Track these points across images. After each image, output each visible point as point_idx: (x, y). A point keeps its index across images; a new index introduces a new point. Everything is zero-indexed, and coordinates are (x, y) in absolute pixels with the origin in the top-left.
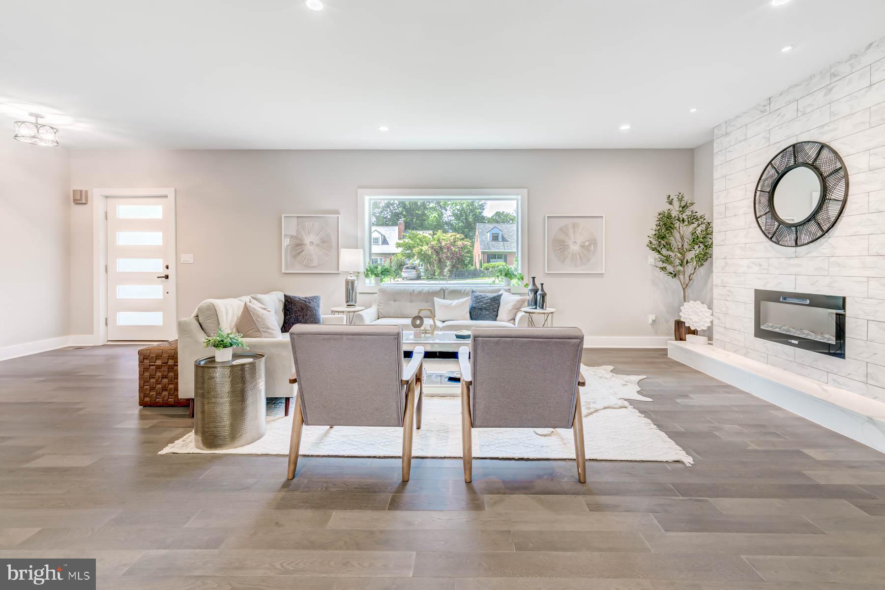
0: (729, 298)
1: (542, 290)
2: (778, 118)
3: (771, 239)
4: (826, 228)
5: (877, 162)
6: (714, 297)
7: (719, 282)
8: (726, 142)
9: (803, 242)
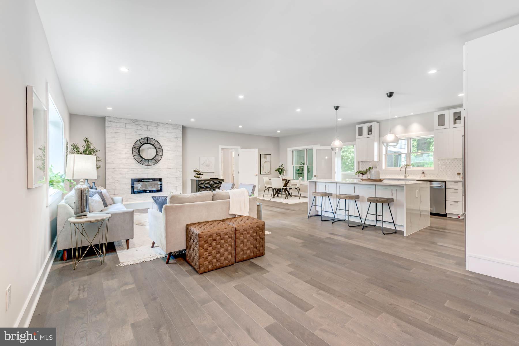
2: (140, 128)
3: (139, 163)
4: (157, 162)
5: (169, 149)
6: (106, 184)
7: (110, 177)
8: (114, 125)
9: (151, 164)
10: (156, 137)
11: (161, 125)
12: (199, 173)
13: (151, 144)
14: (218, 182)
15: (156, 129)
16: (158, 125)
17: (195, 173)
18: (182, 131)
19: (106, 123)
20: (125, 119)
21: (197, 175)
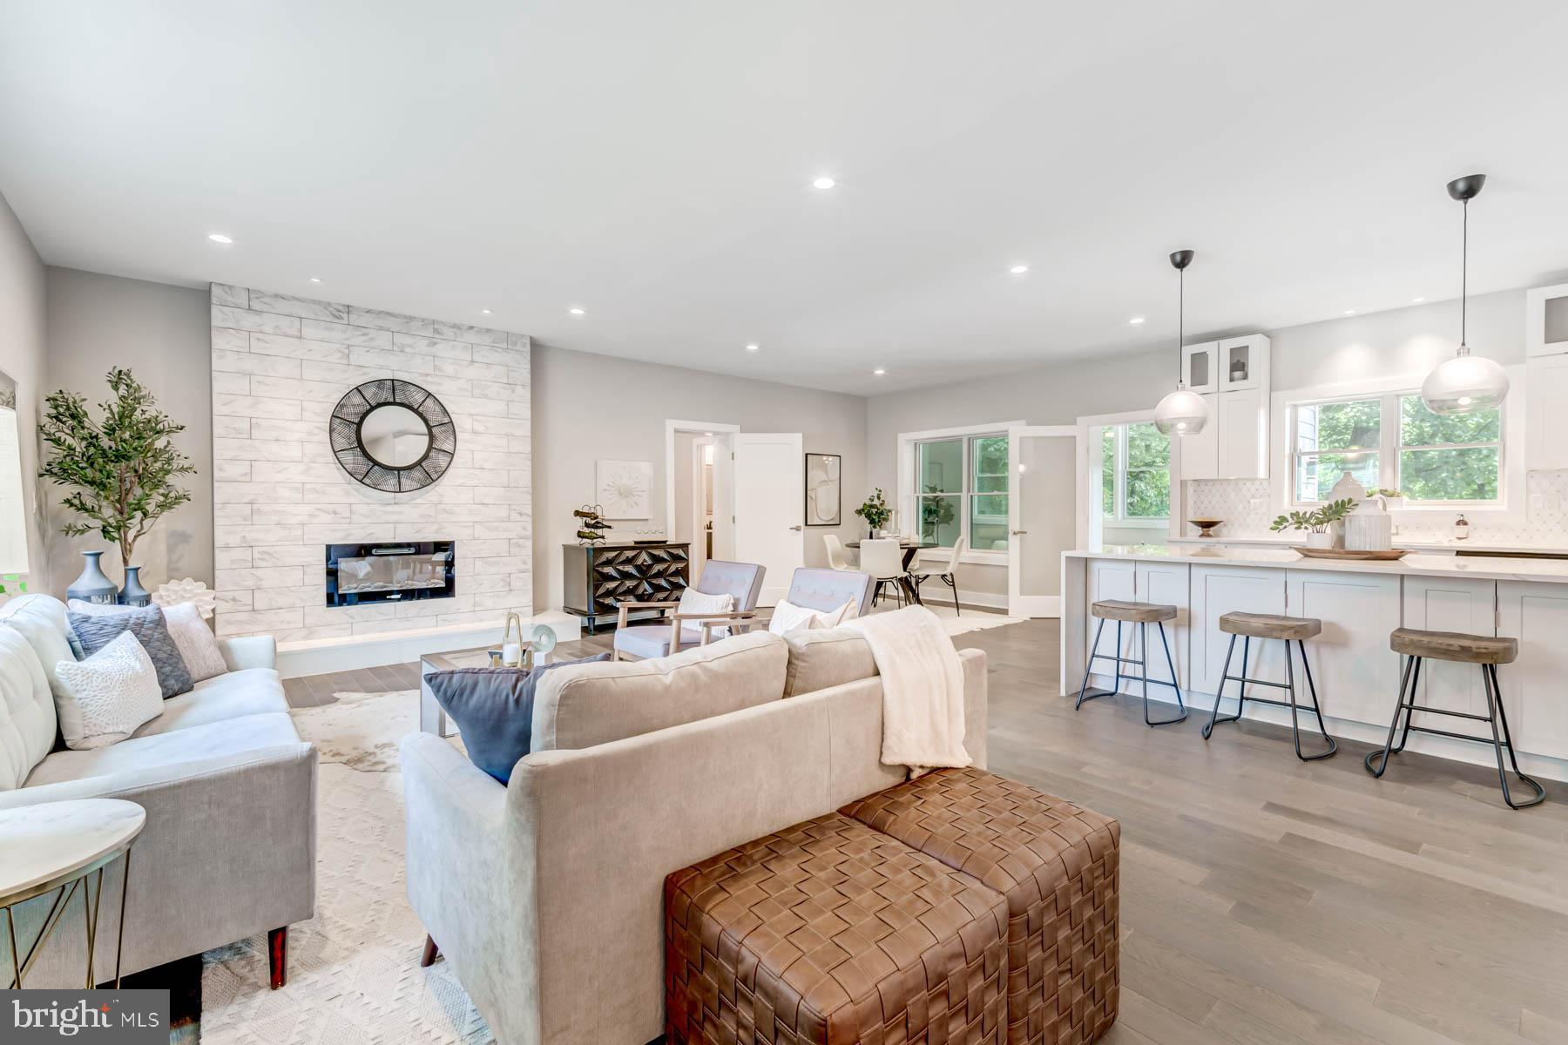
0: (262, 564)
2: (365, 338)
3: (361, 481)
4: (434, 476)
5: (479, 427)
6: (217, 566)
7: (234, 540)
8: (249, 321)
9: (408, 488)
10: (429, 379)
11: (449, 333)
12: (593, 522)
13: (410, 407)
14: (665, 556)
15: (428, 345)
16: (436, 331)
17: (580, 521)
18: (529, 358)
19: (215, 311)
20: (295, 299)
21: (587, 530)
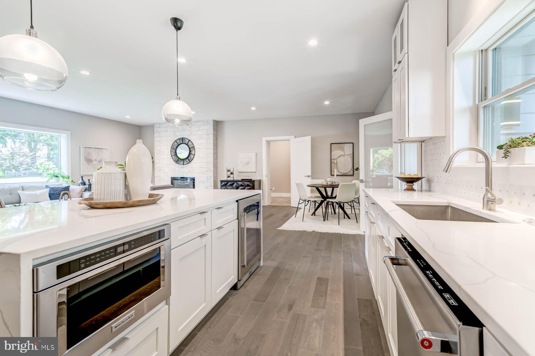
0: (161, 181)
1: (89, 182)
2: (177, 129)
3: (177, 162)
4: (190, 161)
8: (159, 130)
9: (185, 164)
10: (189, 136)
13: (186, 144)
15: (190, 128)
18: (213, 126)
19: (154, 129)
